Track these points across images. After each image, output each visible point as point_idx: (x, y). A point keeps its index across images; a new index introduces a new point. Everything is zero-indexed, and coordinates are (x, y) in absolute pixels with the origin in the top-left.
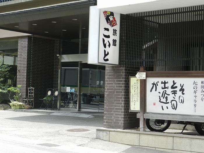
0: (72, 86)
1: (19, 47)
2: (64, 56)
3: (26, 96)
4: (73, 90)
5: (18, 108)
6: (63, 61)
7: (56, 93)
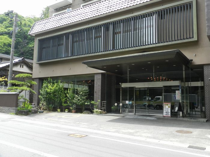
0: (130, 100)
1: (95, 79)
2: (123, 84)
3: (101, 106)
4: (131, 103)
5: (99, 113)
6: (122, 86)
7: (121, 104)
